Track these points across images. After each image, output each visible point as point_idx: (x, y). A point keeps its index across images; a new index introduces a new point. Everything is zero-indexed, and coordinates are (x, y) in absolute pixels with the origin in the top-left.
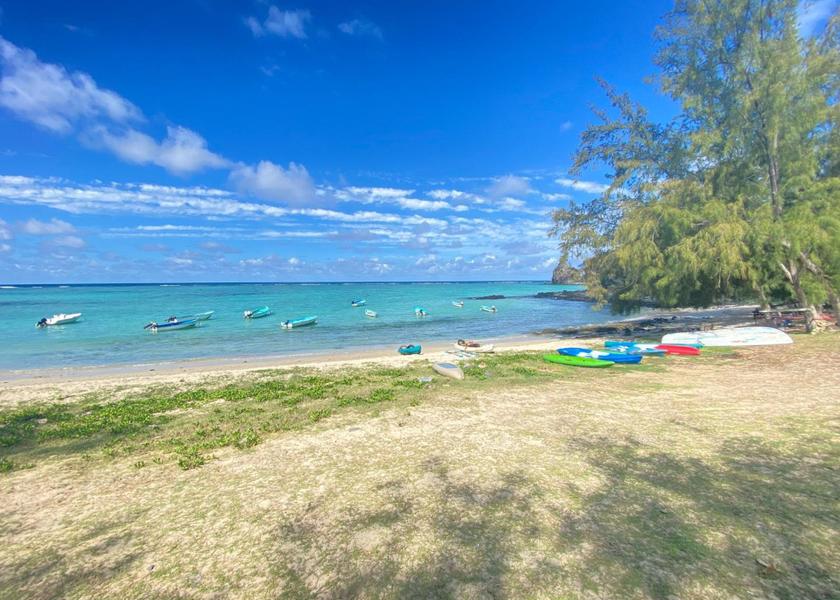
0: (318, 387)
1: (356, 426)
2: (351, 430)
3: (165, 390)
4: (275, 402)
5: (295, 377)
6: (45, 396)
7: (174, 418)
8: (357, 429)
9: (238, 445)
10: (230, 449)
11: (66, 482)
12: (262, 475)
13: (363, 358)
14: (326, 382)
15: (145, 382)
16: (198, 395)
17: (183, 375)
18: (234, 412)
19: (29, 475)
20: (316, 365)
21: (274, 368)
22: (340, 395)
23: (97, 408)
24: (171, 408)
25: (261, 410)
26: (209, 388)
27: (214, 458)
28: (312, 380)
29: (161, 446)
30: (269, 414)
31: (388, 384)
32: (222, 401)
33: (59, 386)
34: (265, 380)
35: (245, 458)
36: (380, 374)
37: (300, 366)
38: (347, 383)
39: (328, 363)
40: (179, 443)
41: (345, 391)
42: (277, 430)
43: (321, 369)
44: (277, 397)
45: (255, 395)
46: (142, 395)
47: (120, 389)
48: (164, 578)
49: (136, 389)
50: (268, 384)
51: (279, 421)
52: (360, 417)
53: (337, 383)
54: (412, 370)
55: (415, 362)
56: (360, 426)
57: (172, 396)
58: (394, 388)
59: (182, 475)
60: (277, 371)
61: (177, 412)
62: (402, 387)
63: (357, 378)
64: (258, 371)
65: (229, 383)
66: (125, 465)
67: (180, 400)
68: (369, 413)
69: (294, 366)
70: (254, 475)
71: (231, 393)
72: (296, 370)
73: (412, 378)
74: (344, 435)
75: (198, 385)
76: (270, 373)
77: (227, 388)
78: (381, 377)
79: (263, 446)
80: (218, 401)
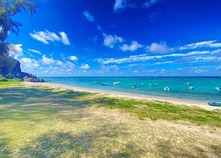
0: (174, 109)
1: (190, 126)
2: (188, 127)
3: (134, 100)
4: (160, 110)
5: (165, 104)
6: (115, 97)
7: (136, 107)
8: (191, 128)
9: (151, 119)
10: (149, 119)
11: (119, 114)
12: (159, 129)
13: (191, 103)
14: (176, 108)
15: (130, 98)
16: (140, 103)
17: (137, 98)
18: (149, 110)
19: (114, 111)
20: (172, 102)
21: (159, 100)
22: (182, 113)
23: (123, 101)
24: (135, 104)
25: (156, 111)
26: (143, 102)
27: (146, 119)
28: (171, 107)
29: (134, 113)
30: (159, 113)
31: (204, 115)
32: (146, 106)
33: (117, 95)
34: (157, 103)
35: (153, 122)
36: (199, 111)
37: (167, 101)
38: (184, 111)
39: (176, 102)
40: (138, 113)
41: (183, 113)
42: (161, 118)
43: (174, 104)
44: (161, 109)
45: (154, 107)
46: (130, 100)
47: (126, 98)
48: (139, 143)
49: (129, 99)
50: (157, 104)
51: (162, 116)
52: (191, 124)
53: (180, 110)
54: (215, 112)
55: (217, 110)
56: (191, 127)
57: (135, 102)
58: (207, 118)
59: (140, 121)
60: (160, 101)
61: (136, 106)
62: (211, 118)
63: (189, 110)
64: (155, 100)
65: (147, 102)
66: (128, 114)
67: (137, 103)
68: (196, 124)
69: (165, 101)
70: (156, 128)
71: (148, 104)
72: (165, 102)
73: (216, 116)
74: (185, 128)
75: (140, 101)
76: (158, 101)
77: (147, 103)
78: (200, 112)
79: (158, 121)
80: (145, 106)
